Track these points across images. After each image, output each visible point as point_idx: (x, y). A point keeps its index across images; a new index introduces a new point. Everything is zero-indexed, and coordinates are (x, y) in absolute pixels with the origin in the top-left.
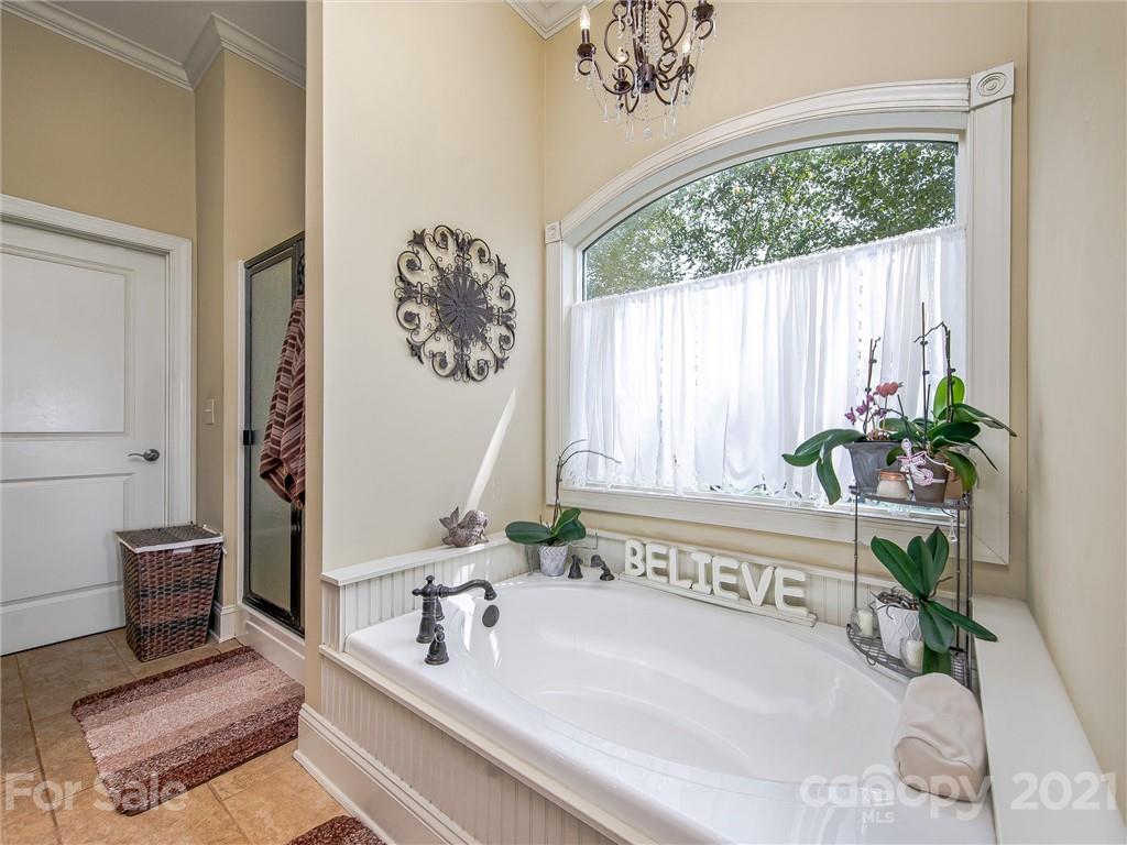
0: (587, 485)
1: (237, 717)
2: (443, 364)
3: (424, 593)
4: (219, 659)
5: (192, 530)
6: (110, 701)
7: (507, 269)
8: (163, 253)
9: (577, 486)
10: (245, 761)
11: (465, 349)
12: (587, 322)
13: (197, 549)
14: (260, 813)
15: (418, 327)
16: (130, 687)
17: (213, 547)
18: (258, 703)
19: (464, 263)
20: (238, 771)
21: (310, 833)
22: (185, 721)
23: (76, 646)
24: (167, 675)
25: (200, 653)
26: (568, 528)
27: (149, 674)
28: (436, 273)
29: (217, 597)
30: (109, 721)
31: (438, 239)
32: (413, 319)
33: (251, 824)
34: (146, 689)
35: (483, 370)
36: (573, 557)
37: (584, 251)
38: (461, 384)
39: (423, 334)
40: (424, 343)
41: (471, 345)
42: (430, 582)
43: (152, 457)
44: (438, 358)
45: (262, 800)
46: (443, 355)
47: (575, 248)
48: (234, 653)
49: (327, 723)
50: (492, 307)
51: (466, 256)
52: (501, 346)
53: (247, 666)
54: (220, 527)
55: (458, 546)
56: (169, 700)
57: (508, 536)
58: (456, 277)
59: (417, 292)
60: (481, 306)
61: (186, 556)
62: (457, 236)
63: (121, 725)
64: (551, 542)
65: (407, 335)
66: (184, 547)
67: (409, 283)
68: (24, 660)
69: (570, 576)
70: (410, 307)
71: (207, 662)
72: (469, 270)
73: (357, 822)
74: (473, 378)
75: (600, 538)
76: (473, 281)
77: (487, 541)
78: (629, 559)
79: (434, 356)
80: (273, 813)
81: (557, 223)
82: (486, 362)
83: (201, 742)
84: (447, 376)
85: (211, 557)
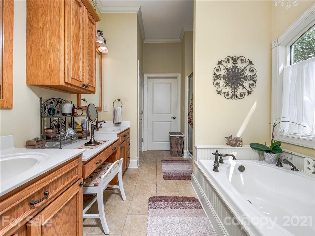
0: (290, 134)
1: (183, 172)
2: (228, 95)
3: (215, 154)
4: (183, 161)
5: (180, 134)
6: (166, 161)
7: (253, 63)
8: (176, 78)
9: (285, 134)
10: (182, 180)
11: (235, 90)
12: (290, 73)
13: (180, 137)
14: (182, 190)
15: (220, 86)
16: (169, 160)
17: (182, 137)
18: (187, 171)
19: (235, 65)
20: (180, 181)
21: (189, 197)
22: (175, 169)
23: (164, 151)
24: (174, 160)
25: (180, 158)
26: (276, 148)
27: (172, 159)
28: (225, 70)
29: (183, 147)
30: (165, 165)
31: (226, 61)
32: (218, 84)
33: (180, 190)
34: (171, 161)
35: (243, 95)
36: (278, 159)
37: (291, 46)
38: (234, 100)
39: (221, 88)
40: (221, 90)
41: (238, 89)
42: (217, 152)
43: (175, 118)
44: (226, 93)
45: (183, 188)
46: (228, 92)
47: (286, 46)
48: (185, 160)
49: (195, 178)
50: (246, 76)
51: (236, 63)
52: (250, 87)
53: (187, 164)
54: (184, 133)
55: (232, 146)
56: (173, 164)
57: (250, 147)
58: (232, 70)
59: (219, 77)
60: (242, 76)
61: (178, 138)
62: (233, 58)
63: (166, 166)
64: (269, 152)
65: (216, 89)
66: (178, 136)
67: (217, 75)
68: (158, 151)
69: (277, 165)
70: (218, 81)
71: (181, 160)
72: (237, 67)
73: (198, 201)
74: (238, 98)
75: (293, 154)
76: (239, 69)
77: (242, 147)
78: (306, 165)
79: (225, 93)
80: (184, 191)
81: (277, 40)
82: (244, 93)
83: (176, 173)
84: (229, 98)
85: (182, 139)
